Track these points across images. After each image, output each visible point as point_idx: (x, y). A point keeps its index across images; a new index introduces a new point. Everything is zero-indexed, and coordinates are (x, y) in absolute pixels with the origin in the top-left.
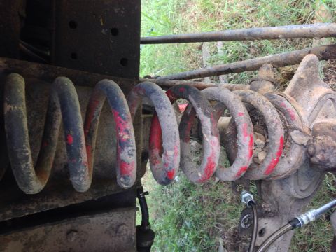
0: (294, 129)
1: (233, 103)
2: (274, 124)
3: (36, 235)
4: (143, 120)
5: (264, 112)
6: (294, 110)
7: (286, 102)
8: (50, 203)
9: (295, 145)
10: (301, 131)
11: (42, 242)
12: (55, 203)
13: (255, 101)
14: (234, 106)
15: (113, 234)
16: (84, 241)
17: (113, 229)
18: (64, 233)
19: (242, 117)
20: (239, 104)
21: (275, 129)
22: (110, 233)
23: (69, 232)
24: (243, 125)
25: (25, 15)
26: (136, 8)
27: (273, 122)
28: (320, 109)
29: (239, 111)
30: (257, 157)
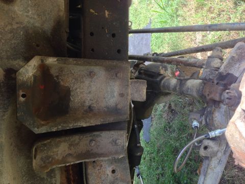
3: (75, 141)
4: (130, 83)
8: (79, 124)
11: (78, 144)
12: (81, 124)
15: (114, 144)
16: (99, 146)
17: (114, 141)
18: (88, 141)
22: (112, 143)
23: (91, 141)
25: (68, 31)
26: (125, 20)
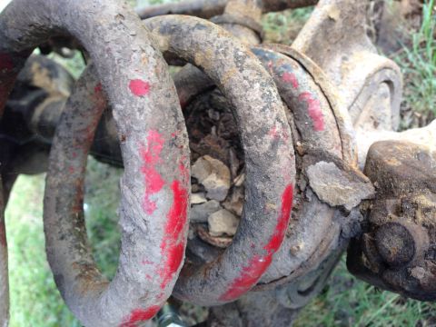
0: (321, 156)
1: (110, 36)
2: (269, 138)
5: (236, 92)
6: (321, 97)
7: (298, 72)
9: (316, 206)
10: (340, 165)
13: (210, 50)
14: (115, 49)
19: (145, 101)
20: (137, 44)
21: (271, 157)
24: (145, 137)
27: (263, 131)
28: (365, 105)
29: (133, 73)
30: (207, 223)
